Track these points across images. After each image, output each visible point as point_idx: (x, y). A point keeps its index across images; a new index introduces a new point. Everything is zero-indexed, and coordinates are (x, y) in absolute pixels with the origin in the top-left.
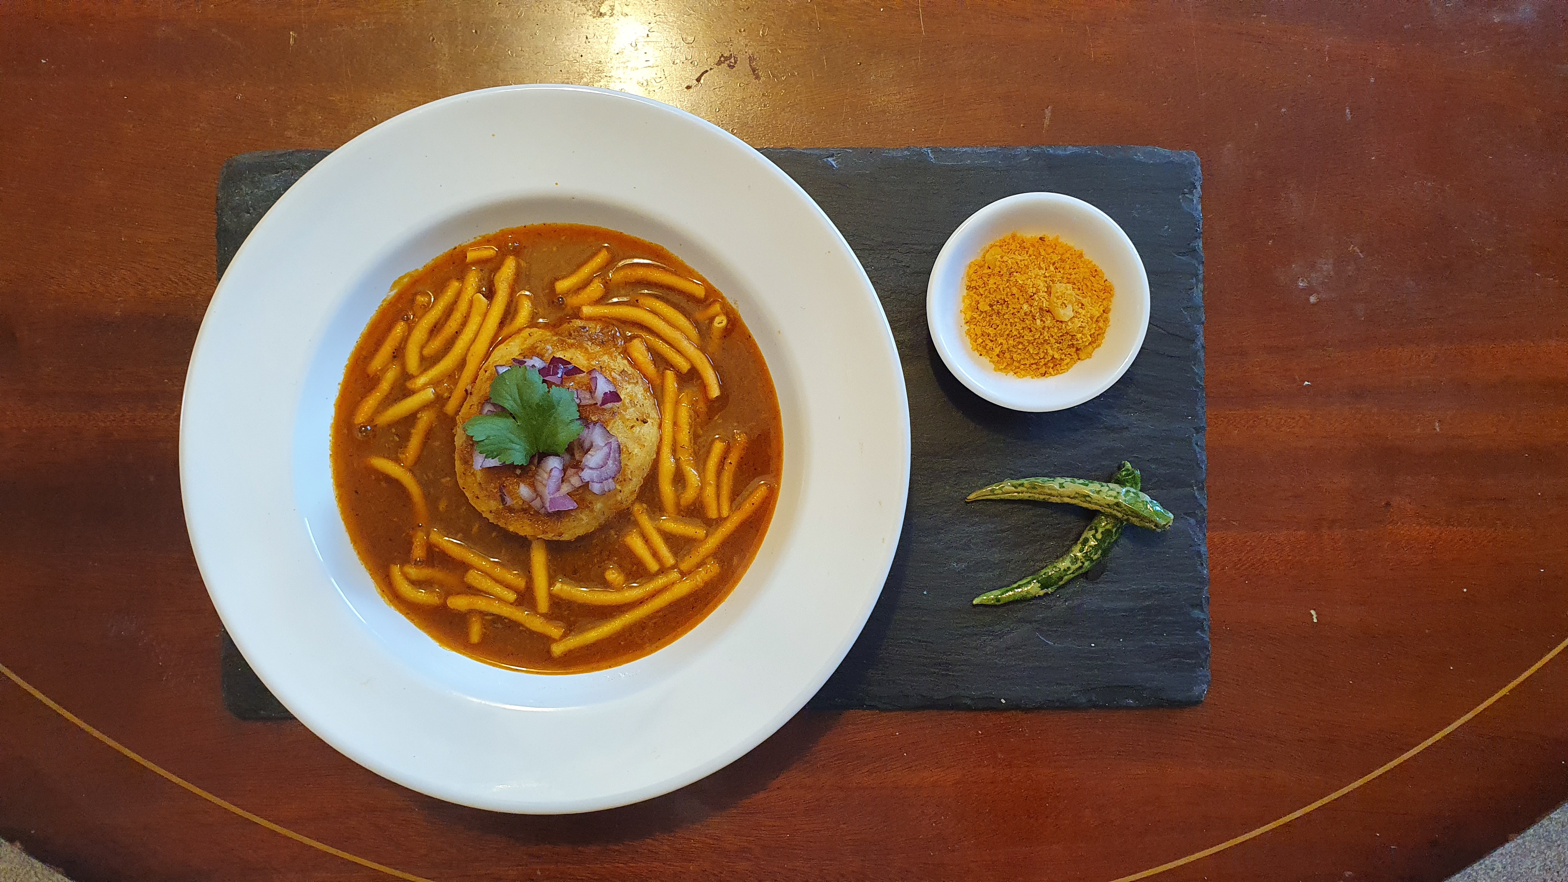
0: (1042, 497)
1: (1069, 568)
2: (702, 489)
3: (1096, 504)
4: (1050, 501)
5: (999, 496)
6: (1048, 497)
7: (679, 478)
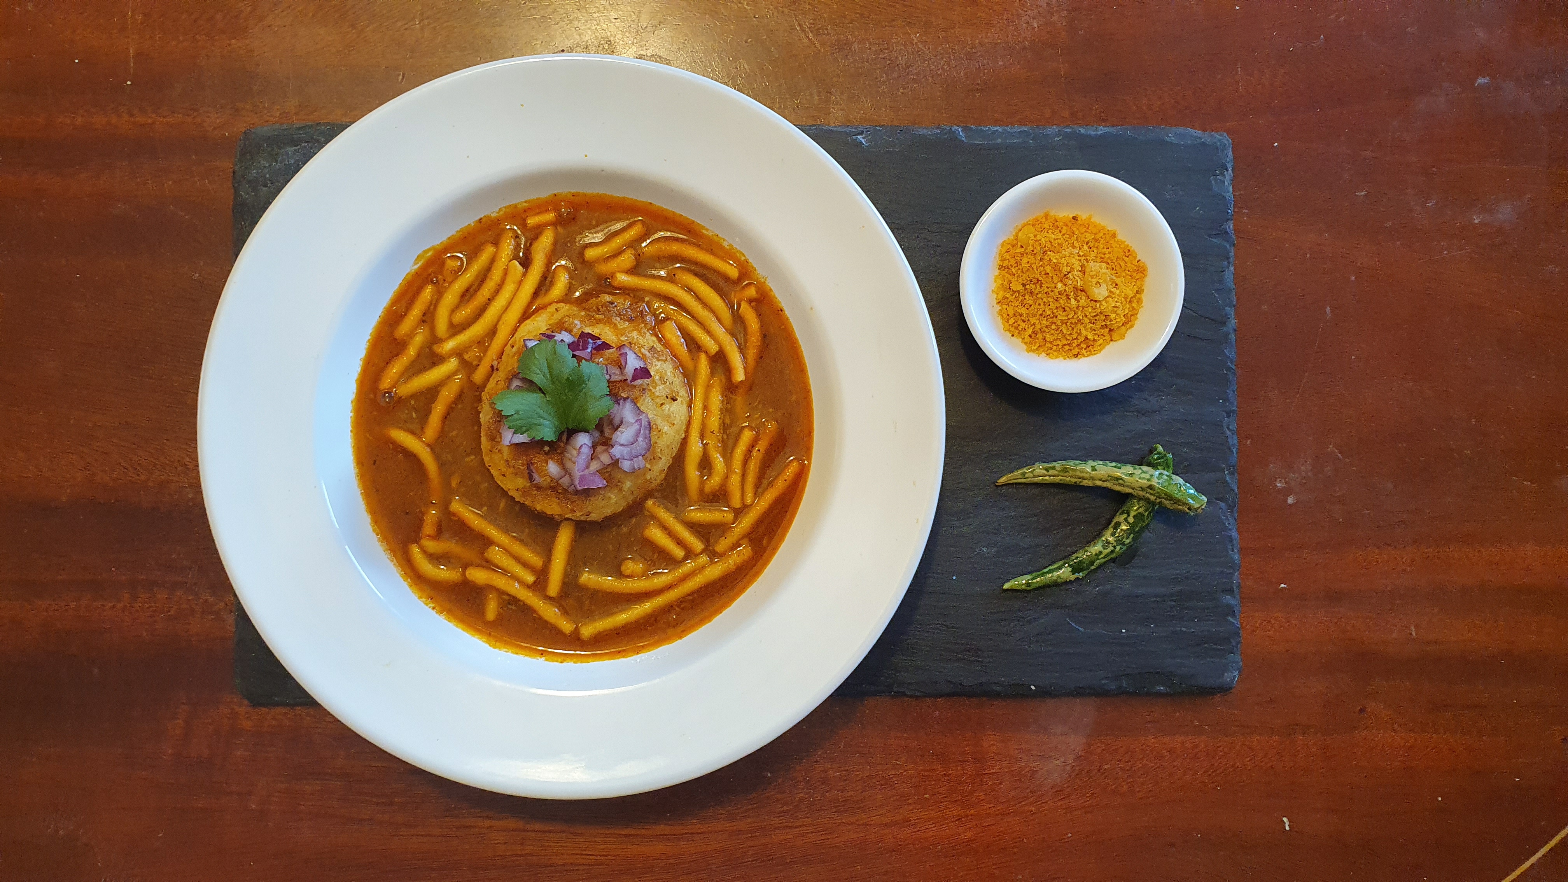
0: (1074, 480)
1: (1101, 553)
2: (727, 477)
3: (1128, 486)
4: (1081, 484)
5: (1029, 479)
6: (1080, 480)
7: (705, 464)
